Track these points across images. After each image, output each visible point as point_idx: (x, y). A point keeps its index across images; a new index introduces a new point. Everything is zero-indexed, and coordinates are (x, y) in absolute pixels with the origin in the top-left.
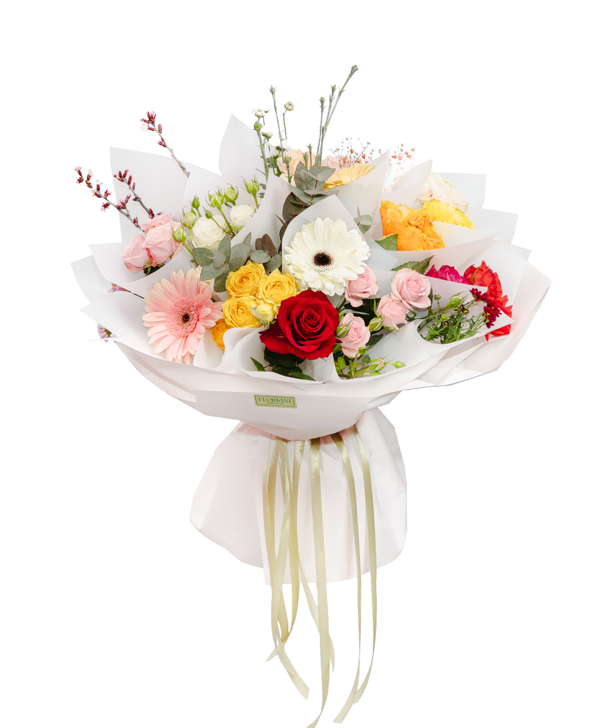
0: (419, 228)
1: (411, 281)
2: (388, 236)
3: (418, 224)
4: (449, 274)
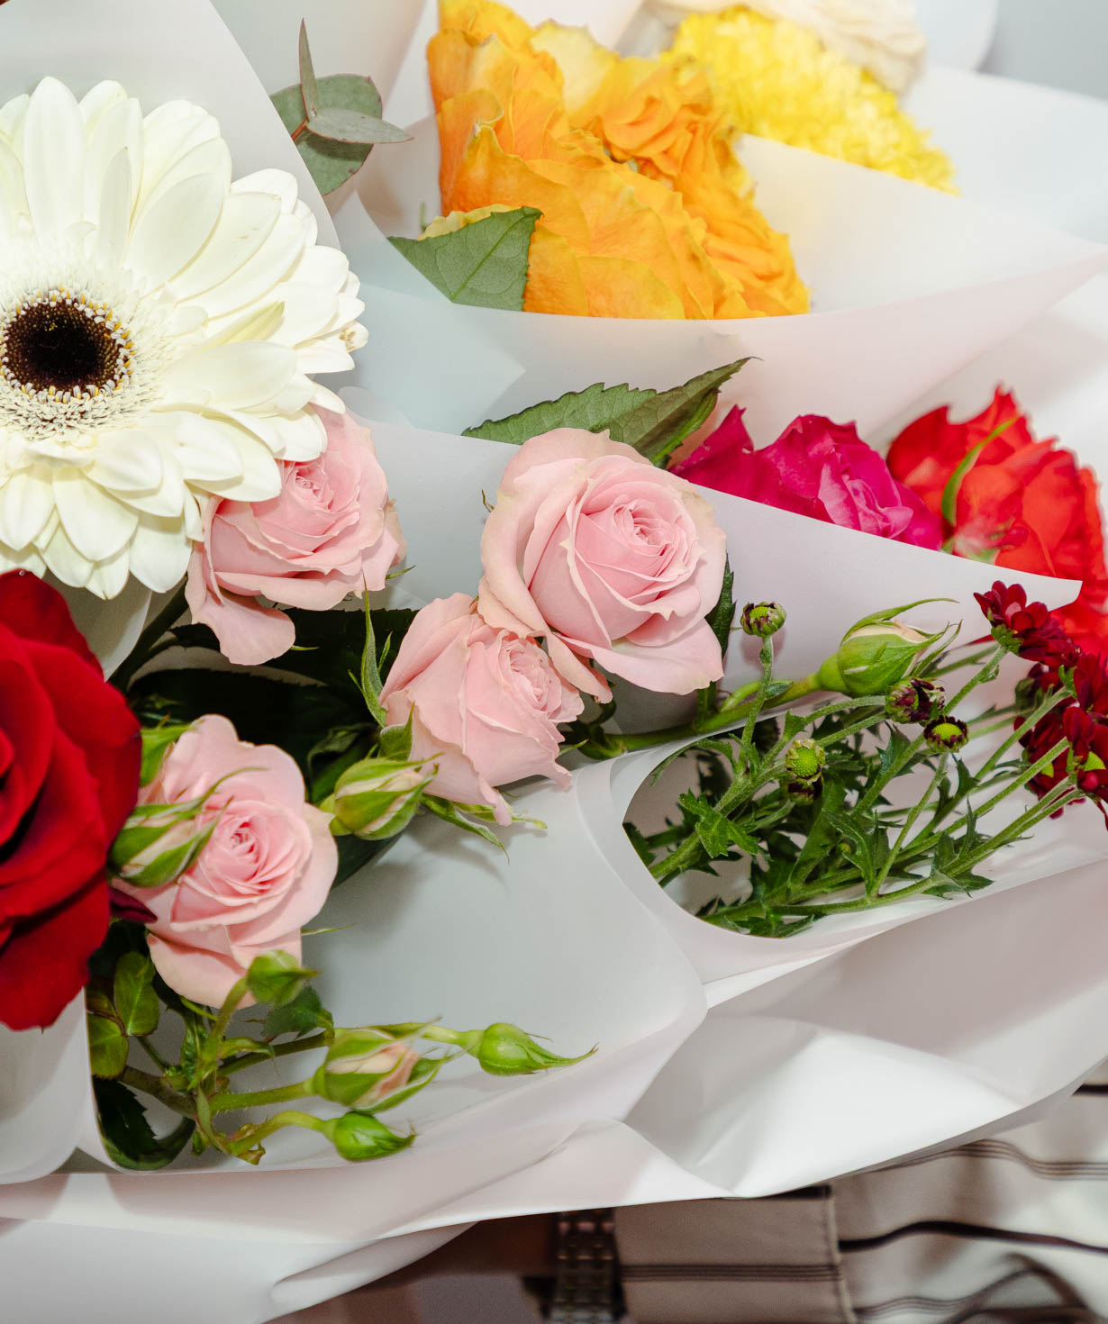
0: (658, 174)
1: (608, 516)
2: (475, 215)
3: (652, 152)
4: (836, 478)
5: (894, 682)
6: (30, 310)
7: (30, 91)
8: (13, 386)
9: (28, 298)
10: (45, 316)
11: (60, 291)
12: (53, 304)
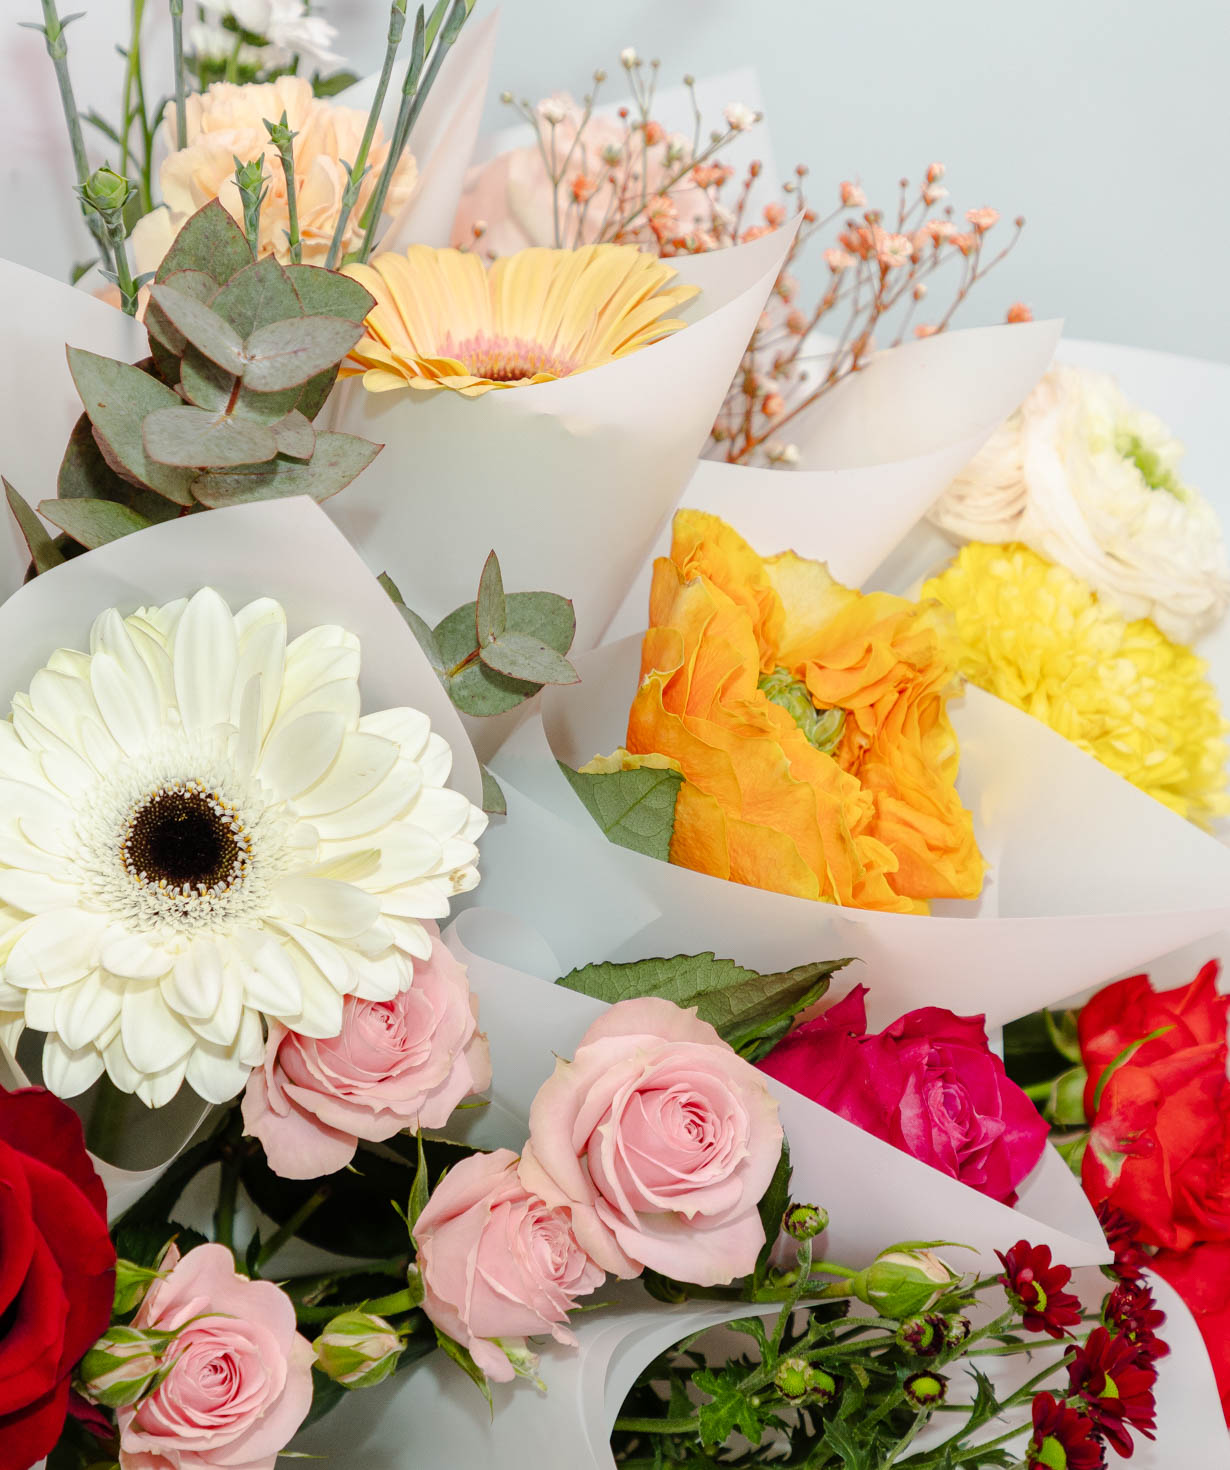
2: (638, 761)
3: (858, 704)
4: (920, 1088)
5: (911, 1314)
6: (165, 798)
7: (190, 597)
8: (129, 872)
9: (166, 786)
10: (178, 806)
11: (197, 784)
12: (187, 795)
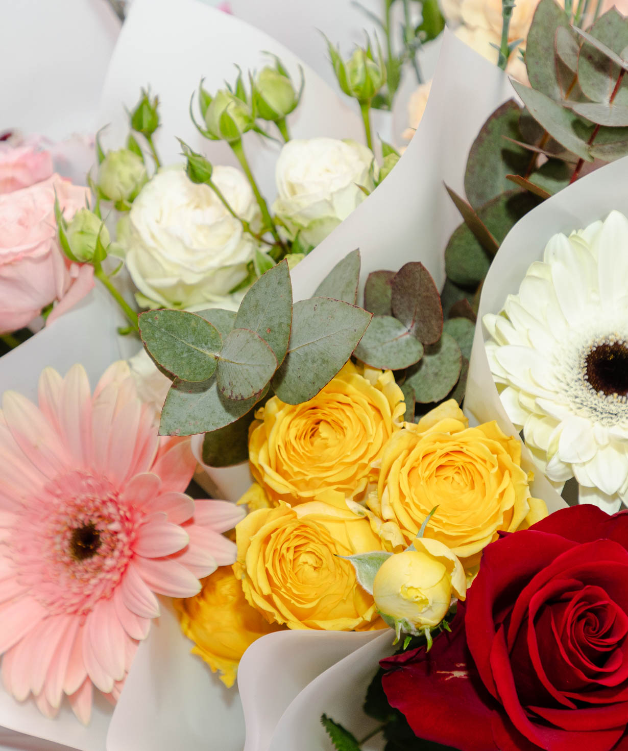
6: (598, 348)
7: (603, 219)
8: (592, 394)
9: (597, 340)
10: (607, 351)
11: (615, 336)
12: (612, 344)
